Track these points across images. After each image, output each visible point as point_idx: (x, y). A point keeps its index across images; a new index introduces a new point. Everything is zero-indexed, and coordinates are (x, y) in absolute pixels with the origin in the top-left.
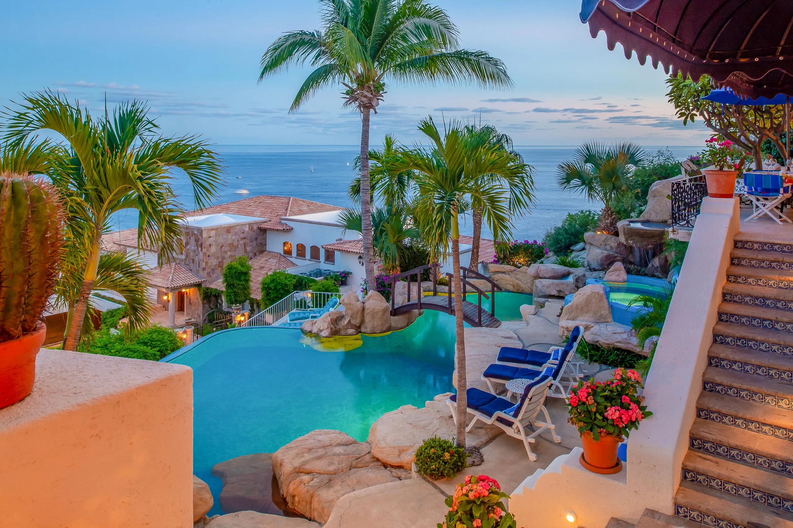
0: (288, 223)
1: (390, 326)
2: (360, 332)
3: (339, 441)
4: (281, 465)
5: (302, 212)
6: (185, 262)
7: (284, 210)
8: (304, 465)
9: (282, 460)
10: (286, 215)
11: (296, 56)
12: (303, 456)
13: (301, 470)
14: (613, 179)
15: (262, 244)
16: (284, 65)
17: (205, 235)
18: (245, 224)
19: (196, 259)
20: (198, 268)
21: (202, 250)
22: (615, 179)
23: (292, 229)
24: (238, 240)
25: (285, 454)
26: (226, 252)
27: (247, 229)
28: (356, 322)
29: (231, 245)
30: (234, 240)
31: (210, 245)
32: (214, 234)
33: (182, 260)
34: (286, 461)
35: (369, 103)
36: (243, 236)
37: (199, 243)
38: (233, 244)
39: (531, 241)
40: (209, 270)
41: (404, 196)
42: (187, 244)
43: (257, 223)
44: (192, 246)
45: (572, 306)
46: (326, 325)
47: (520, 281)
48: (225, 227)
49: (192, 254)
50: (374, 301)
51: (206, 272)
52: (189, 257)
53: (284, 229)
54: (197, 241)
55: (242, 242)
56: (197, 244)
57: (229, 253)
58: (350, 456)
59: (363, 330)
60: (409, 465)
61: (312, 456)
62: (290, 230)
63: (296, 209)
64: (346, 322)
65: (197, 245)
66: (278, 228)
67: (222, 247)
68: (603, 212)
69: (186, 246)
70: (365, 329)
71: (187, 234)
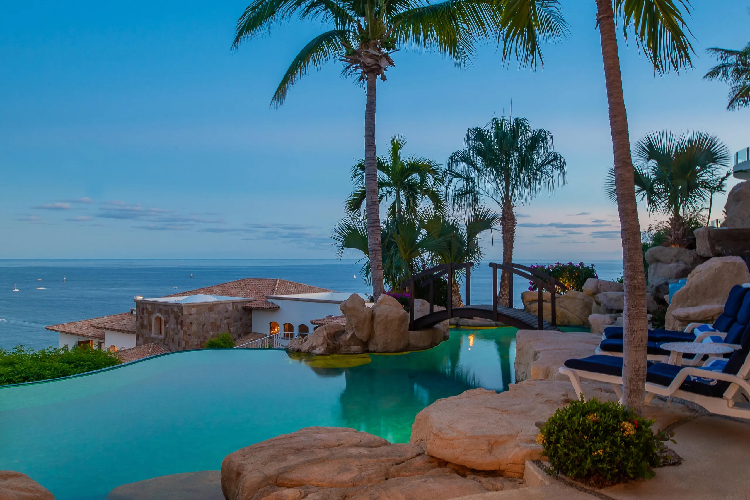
0: (275, 302)
1: (409, 344)
2: (368, 351)
3: (355, 441)
4: (239, 474)
5: (289, 293)
6: (164, 343)
7: (270, 291)
8: (286, 472)
9: (240, 465)
10: (272, 295)
11: (279, 13)
12: (285, 460)
13: (280, 481)
14: (688, 175)
15: (247, 325)
16: (265, 25)
17: (185, 312)
18: (229, 303)
19: (176, 338)
20: (178, 348)
21: (182, 328)
22: (690, 176)
23: (279, 307)
24: (221, 319)
25: (247, 456)
26: (208, 332)
27: (231, 308)
28: (362, 335)
29: (214, 324)
30: (217, 319)
31: (191, 323)
32: (195, 312)
33: (161, 340)
34: (250, 467)
35: (376, 65)
36: (226, 315)
37: (179, 321)
38: (216, 323)
39: (576, 263)
41: (416, 205)
42: (166, 322)
43: (241, 302)
44: (172, 324)
45: (688, 290)
46: (320, 340)
47: (566, 309)
48: (207, 305)
49: (171, 333)
50: (387, 306)
52: (168, 336)
53: (270, 308)
54: (177, 318)
55: (225, 322)
56: (177, 321)
57: (211, 333)
58: (383, 459)
59: (371, 348)
60: (517, 468)
61: (302, 459)
62: (276, 309)
63: (283, 290)
64: (348, 336)
65: (177, 323)
66: (264, 307)
67: (203, 326)
68: (672, 222)
69: (165, 325)
70: (375, 346)
71: (167, 312)
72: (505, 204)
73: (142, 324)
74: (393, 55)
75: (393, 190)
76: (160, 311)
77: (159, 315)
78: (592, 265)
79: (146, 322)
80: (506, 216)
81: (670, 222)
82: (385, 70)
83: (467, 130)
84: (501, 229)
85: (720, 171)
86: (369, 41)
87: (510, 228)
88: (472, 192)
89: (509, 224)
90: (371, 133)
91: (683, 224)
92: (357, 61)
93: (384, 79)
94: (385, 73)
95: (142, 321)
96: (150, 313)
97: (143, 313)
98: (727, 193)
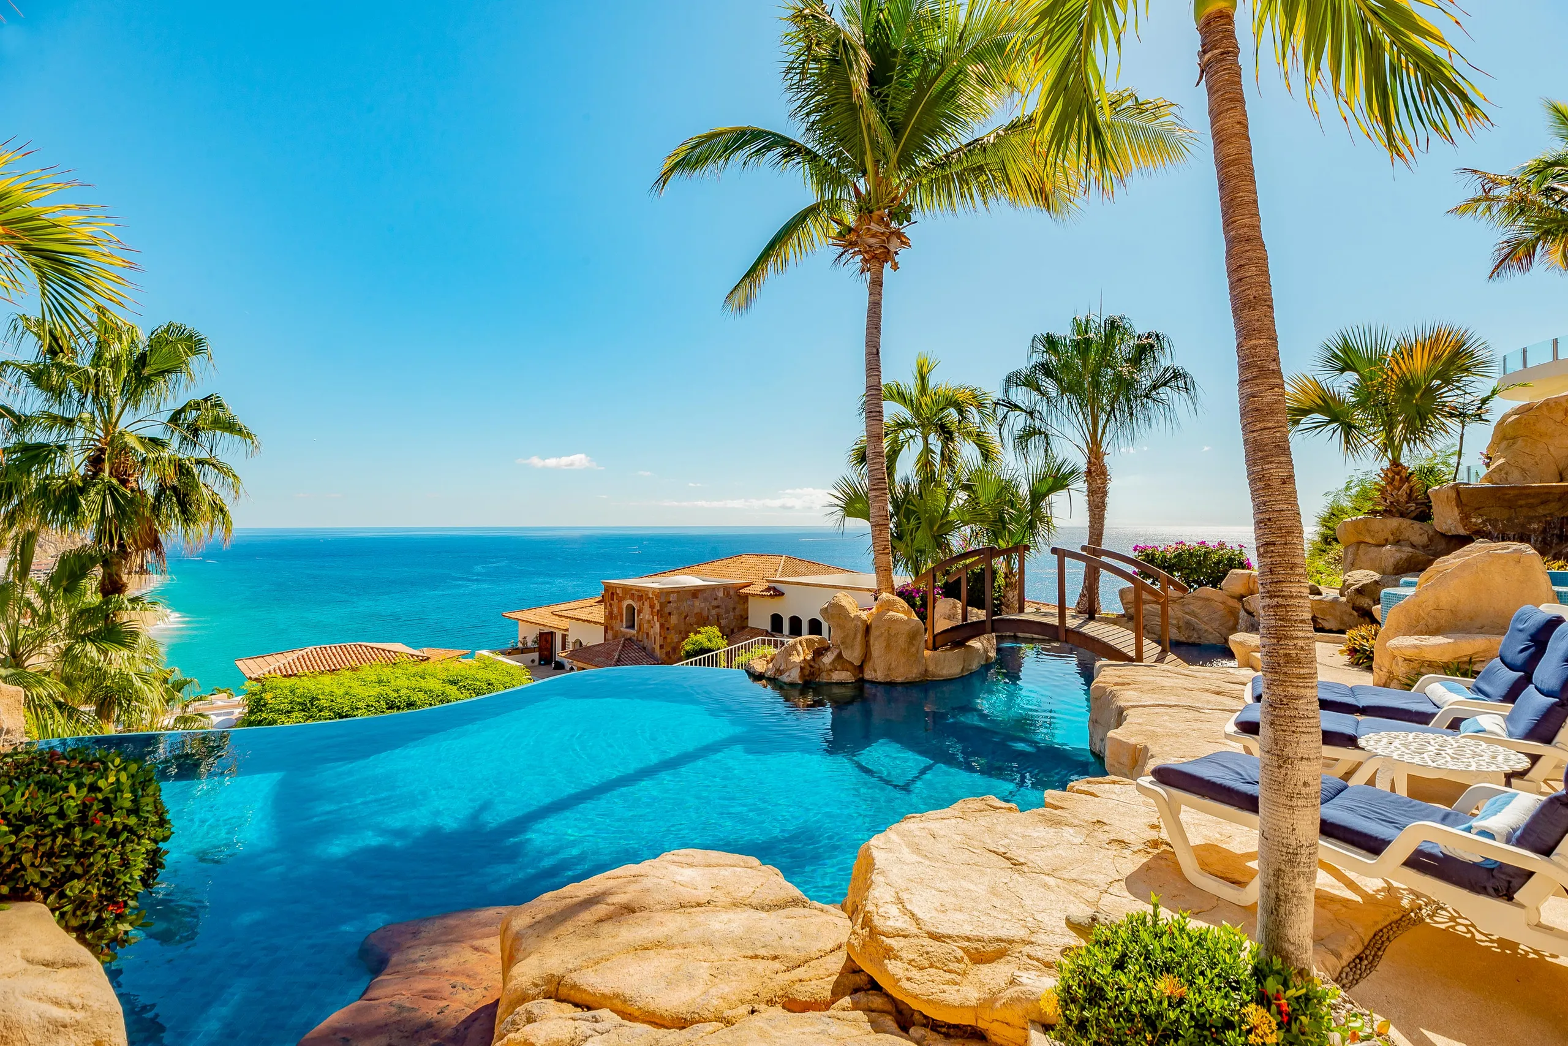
0: (778, 586)
1: (926, 670)
2: (862, 680)
5: (797, 574)
7: (772, 571)
10: (775, 577)
14: (1417, 395)
15: (741, 616)
18: (719, 588)
20: (653, 645)
21: (659, 621)
22: (1421, 396)
23: (783, 594)
24: (708, 609)
26: (691, 625)
27: (721, 594)
28: (854, 655)
29: (699, 615)
30: (702, 609)
31: (670, 614)
32: (675, 598)
35: (882, 247)
36: (715, 603)
37: (655, 610)
38: (701, 614)
40: (669, 649)
41: (956, 454)
42: (639, 612)
43: (733, 586)
44: (646, 615)
48: (690, 590)
49: (645, 625)
51: (664, 651)
53: (772, 594)
54: (652, 607)
55: (714, 612)
56: (652, 611)
60: (1013, 1034)
62: (780, 596)
63: (789, 569)
64: (833, 657)
65: (652, 613)
66: (764, 593)
67: (685, 618)
68: (1386, 475)
69: (638, 615)
70: (873, 673)
71: (640, 598)
72: (1091, 451)
73: (611, 613)
74: (908, 230)
75: (918, 434)
76: (632, 597)
77: (630, 602)
78: (1240, 546)
79: (615, 611)
80: (1093, 469)
81: (1382, 475)
82: (896, 253)
83: (1032, 337)
84: (1085, 489)
85: (1478, 386)
86: (871, 212)
87: (1100, 488)
88: (1040, 433)
89: (1099, 482)
90: (875, 350)
91: (1408, 479)
92: (852, 244)
93: (895, 267)
94: (897, 258)
95: (612, 609)
96: (620, 600)
97: (613, 600)
98: (1494, 424)
